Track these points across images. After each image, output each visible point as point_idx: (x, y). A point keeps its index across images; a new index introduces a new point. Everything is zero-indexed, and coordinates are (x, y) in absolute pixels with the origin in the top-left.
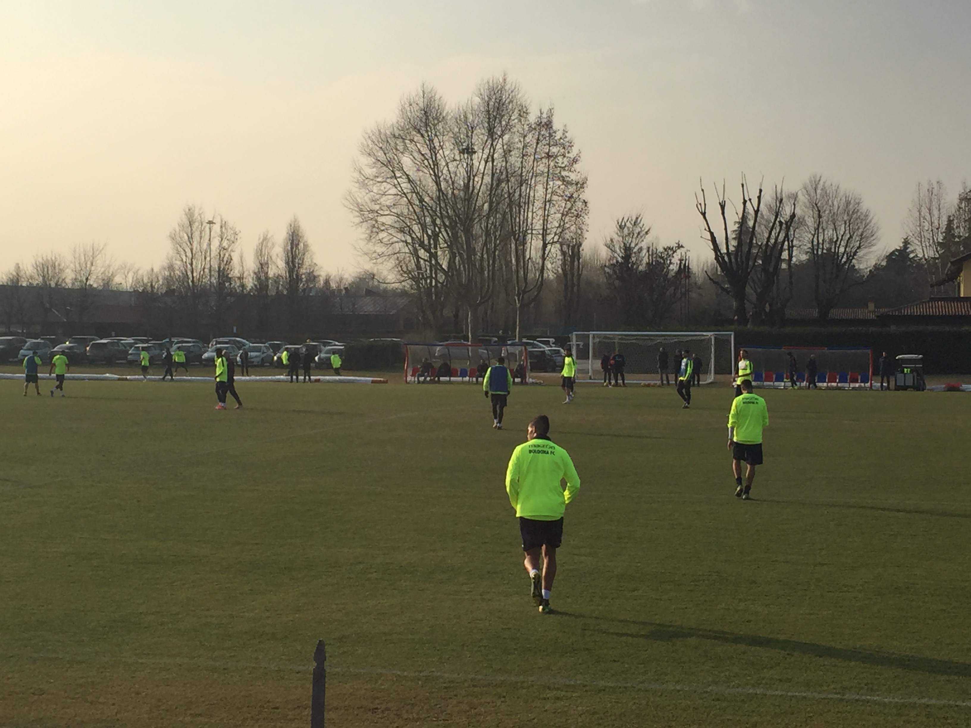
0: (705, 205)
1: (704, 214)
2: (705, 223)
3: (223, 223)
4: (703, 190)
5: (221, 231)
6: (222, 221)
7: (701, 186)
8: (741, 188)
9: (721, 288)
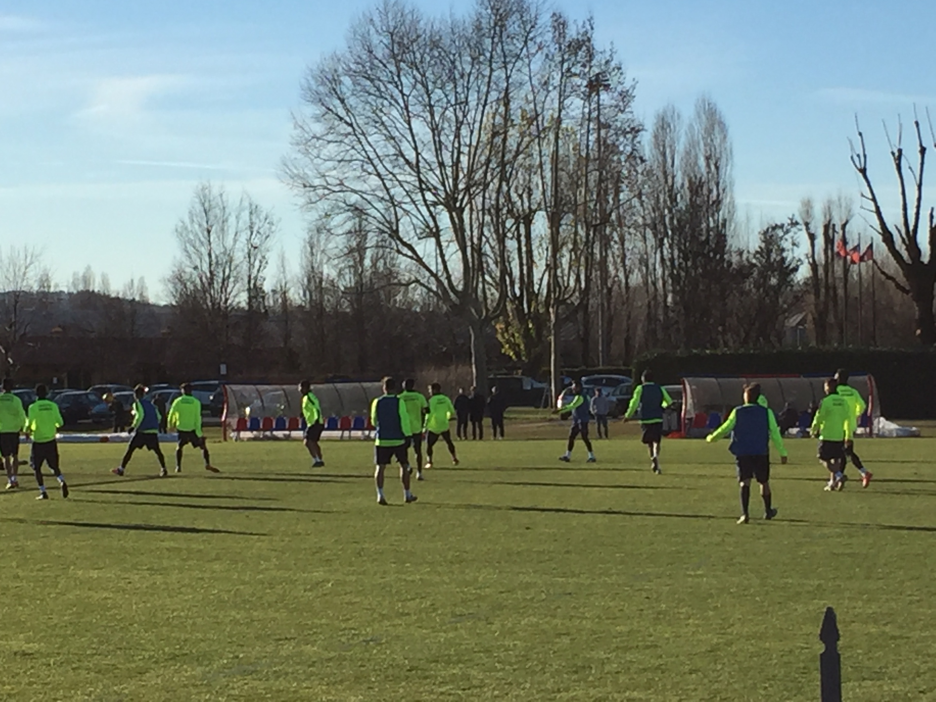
0: (865, 156)
1: (863, 171)
2: (865, 184)
3: (254, 207)
4: (860, 134)
5: (251, 219)
6: (251, 205)
7: (858, 128)
8: (916, 129)
9: (898, 286)
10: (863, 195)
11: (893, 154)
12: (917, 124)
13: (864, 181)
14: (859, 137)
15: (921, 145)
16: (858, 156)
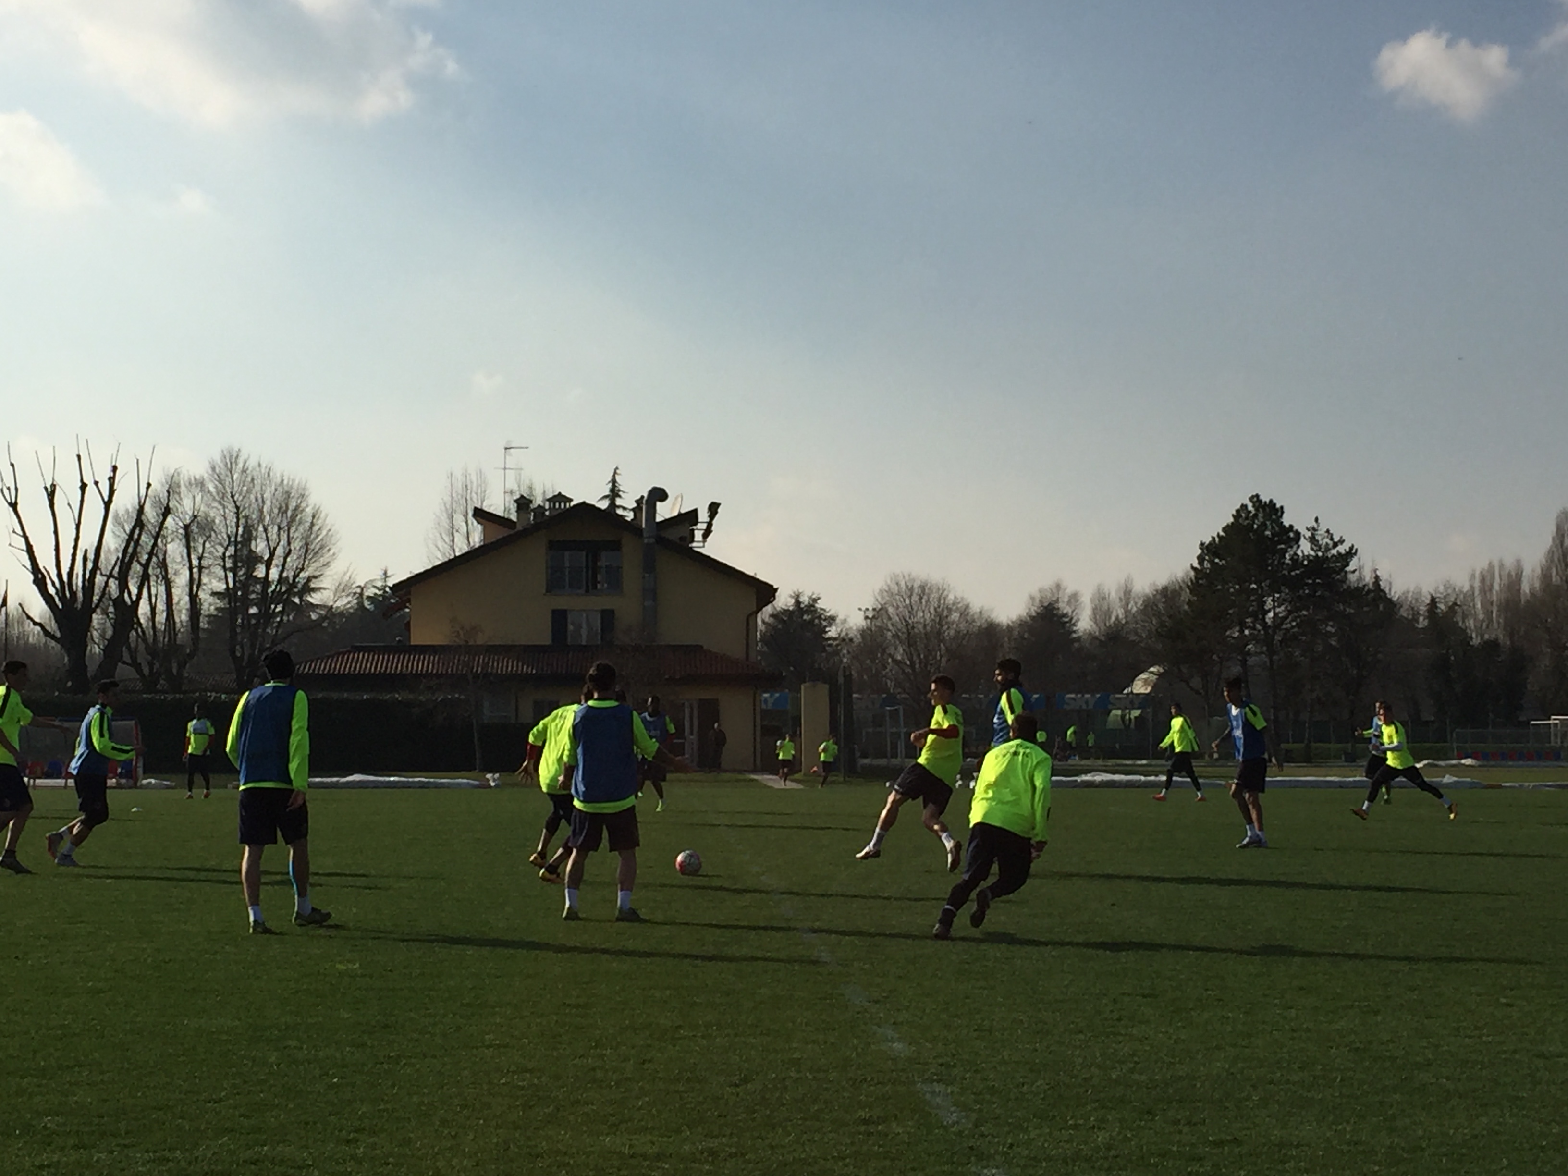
0: (16, 489)
1: (14, 506)
2: (16, 520)
4: (12, 465)
7: (10, 458)
8: (77, 464)
9: (46, 633)
10: (14, 532)
11: (46, 489)
12: (79, 457)
13: (14, 517)
14: (11, 468)
15: (82, 480)
16: (9, 489)
